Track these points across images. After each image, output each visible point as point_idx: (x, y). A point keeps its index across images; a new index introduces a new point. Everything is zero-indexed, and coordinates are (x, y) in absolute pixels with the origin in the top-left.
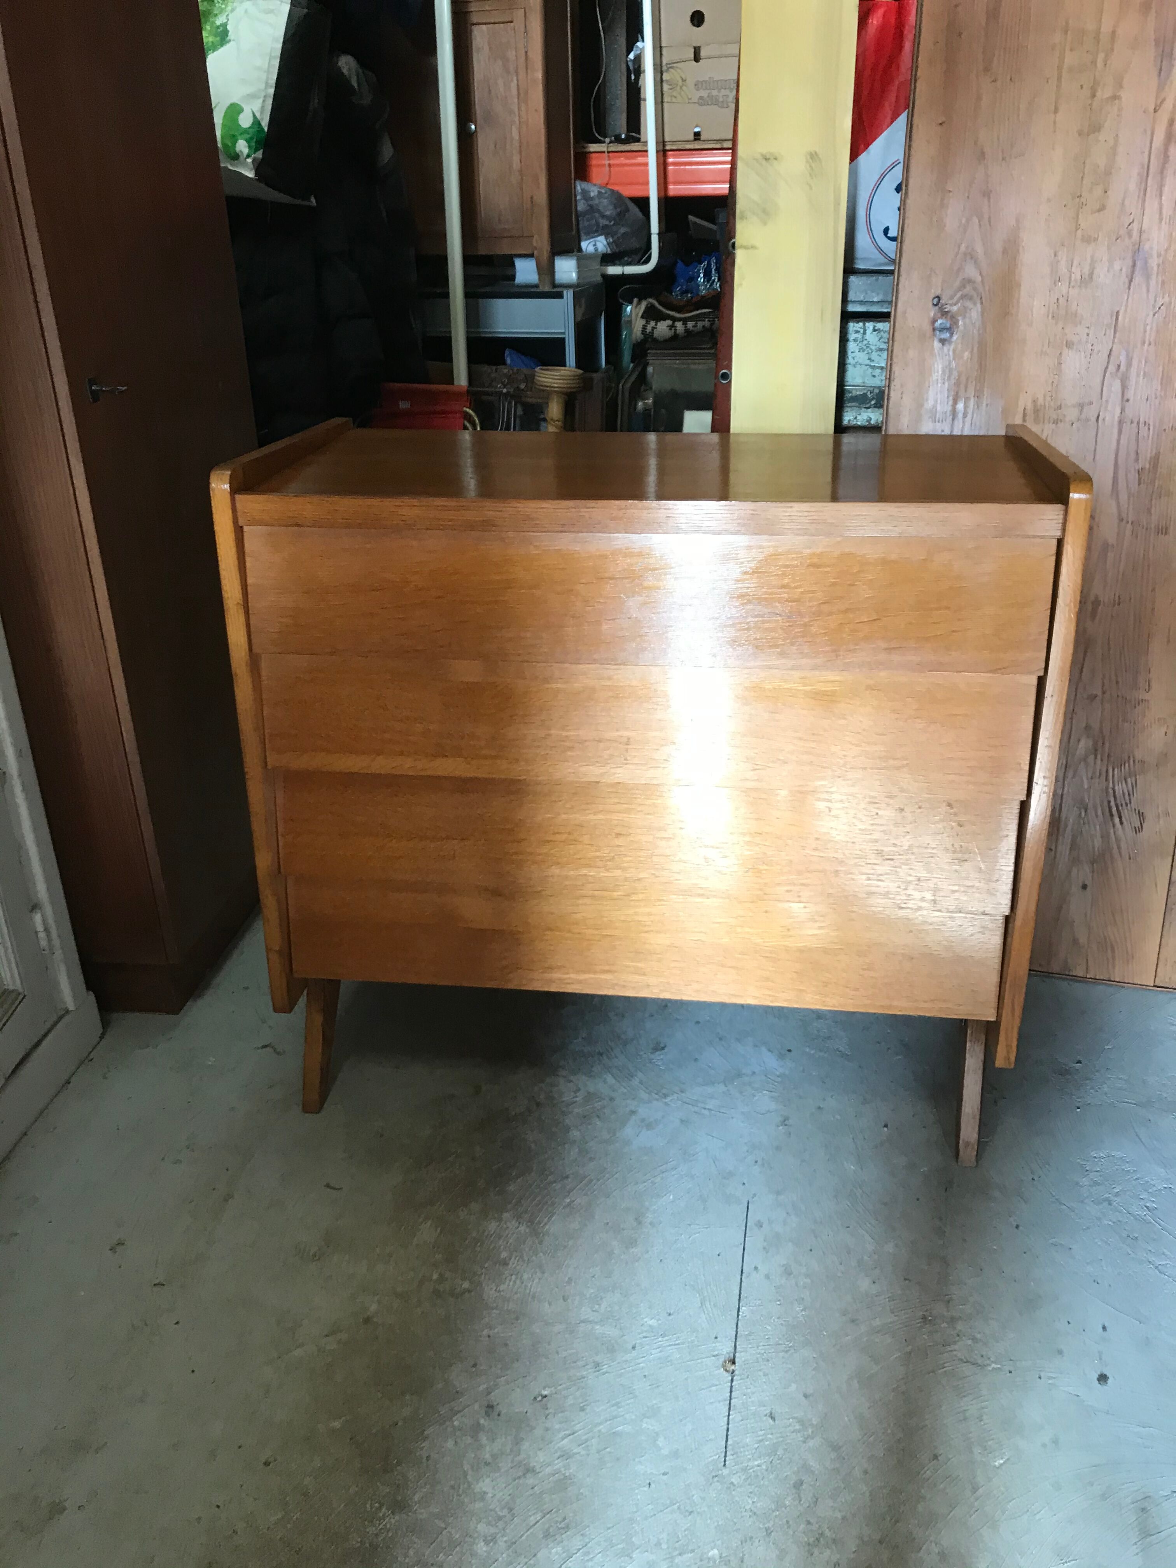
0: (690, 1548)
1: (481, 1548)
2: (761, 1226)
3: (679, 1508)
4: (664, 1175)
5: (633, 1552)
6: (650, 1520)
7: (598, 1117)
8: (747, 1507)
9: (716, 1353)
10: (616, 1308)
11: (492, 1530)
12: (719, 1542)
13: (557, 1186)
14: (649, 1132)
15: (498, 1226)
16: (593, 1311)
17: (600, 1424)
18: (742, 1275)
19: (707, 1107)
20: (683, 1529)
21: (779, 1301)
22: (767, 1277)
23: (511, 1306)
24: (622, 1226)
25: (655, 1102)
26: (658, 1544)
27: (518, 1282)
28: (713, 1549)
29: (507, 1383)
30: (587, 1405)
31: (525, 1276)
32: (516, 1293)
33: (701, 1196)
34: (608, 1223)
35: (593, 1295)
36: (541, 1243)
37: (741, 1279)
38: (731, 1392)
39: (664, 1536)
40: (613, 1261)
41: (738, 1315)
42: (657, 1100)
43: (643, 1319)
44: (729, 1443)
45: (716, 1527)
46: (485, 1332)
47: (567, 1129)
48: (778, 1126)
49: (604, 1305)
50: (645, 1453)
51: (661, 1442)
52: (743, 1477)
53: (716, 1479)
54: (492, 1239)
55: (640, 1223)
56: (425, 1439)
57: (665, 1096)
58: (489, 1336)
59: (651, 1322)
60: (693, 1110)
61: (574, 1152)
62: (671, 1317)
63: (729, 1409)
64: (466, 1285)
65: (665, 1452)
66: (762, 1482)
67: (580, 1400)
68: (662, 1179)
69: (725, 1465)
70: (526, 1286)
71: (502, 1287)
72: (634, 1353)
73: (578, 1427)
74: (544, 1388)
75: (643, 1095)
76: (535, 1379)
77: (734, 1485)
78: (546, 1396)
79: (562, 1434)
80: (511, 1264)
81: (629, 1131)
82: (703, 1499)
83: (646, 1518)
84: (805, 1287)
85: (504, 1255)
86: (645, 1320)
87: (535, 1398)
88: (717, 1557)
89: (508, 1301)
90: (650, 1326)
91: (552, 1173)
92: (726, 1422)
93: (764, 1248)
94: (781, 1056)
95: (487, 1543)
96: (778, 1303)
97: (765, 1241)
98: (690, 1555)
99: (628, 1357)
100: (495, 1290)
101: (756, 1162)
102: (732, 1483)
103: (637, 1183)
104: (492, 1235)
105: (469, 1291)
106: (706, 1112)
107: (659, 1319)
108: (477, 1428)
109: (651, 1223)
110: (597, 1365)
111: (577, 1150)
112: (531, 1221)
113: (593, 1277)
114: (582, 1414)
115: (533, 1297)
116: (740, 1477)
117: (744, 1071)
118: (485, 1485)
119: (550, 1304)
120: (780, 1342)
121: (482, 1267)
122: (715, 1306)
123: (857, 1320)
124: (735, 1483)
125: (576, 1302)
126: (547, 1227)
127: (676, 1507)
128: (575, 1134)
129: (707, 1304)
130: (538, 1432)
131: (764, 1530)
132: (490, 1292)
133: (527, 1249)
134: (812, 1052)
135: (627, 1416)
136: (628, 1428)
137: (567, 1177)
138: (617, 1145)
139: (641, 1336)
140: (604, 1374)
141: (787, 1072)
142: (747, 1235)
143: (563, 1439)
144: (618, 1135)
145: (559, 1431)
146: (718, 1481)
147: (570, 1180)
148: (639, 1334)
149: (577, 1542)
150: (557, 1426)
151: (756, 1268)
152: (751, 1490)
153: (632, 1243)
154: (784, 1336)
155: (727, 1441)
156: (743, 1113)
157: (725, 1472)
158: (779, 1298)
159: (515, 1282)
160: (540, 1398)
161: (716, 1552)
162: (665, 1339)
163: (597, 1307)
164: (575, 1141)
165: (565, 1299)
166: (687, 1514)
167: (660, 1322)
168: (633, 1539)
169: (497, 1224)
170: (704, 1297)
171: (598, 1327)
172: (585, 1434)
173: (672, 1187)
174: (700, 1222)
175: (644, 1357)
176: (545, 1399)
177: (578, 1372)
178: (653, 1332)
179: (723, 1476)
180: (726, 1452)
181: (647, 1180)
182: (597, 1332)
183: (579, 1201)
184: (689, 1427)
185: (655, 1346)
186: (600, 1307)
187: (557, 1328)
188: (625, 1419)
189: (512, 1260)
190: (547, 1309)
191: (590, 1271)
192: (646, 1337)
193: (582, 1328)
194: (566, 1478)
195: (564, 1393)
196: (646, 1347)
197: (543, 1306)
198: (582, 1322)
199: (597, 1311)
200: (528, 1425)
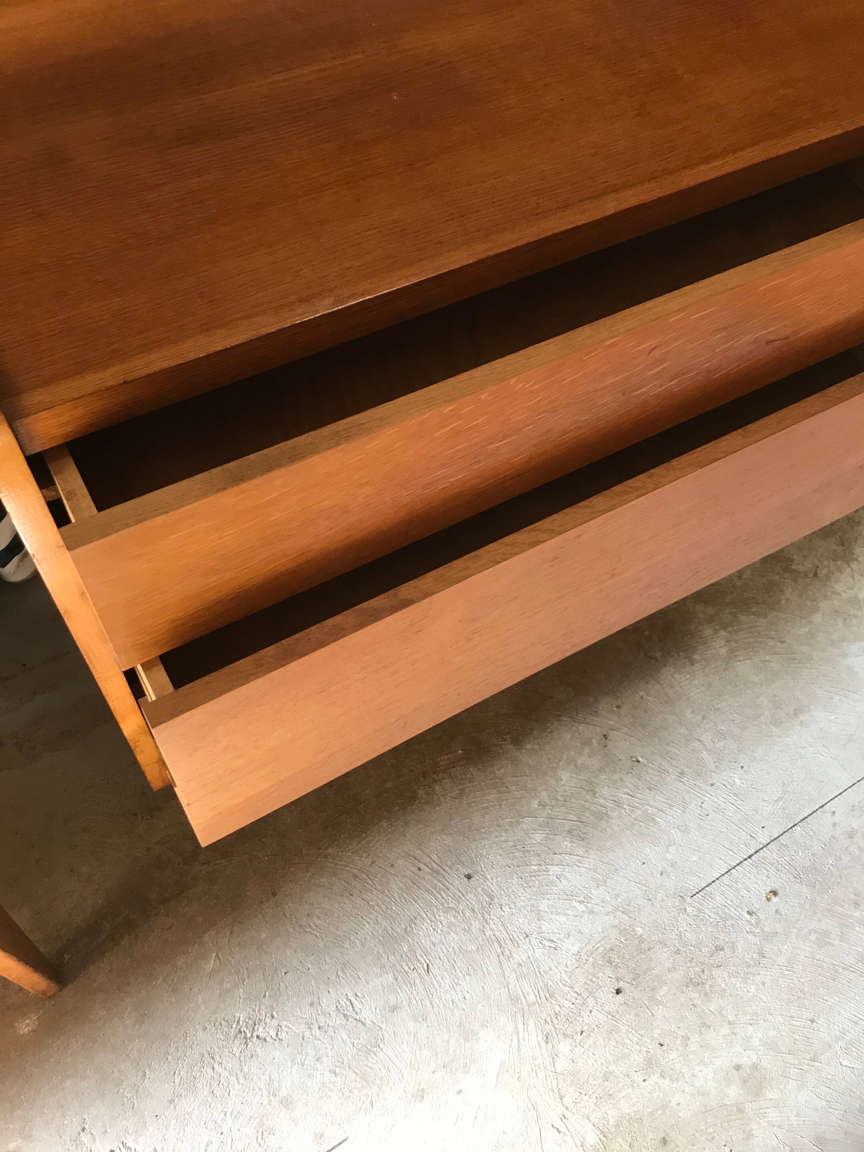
0: (630, 915)
1: (535, 804)
3: (646, 891)
4: (844, 698)
5: (602, 885)
6: (625, 880)
7: (845, 620)
8: (680, 929)
9: (754, 835)
10: (727, 752)
11: (548, 801)
12: (647, 928)
13: (771, 643)
15: (711, 635)
16: (712, 741)
17: (651, 806)
18: (820, 808)
20: (637, 902)
21: (825, 845)
22: (834, 825)
23: (671, 692)
24: (782, 706)
26: (617, 896)
27: (688, 681)
28: (641, 928)
29: (626, 734)
30: (655, 789)
31: (695, 682)
32: (681, 687)
33: (851, 735)
34: (776, 696)
35: (721, 731)
36: (724, 670)
37: (817, 810)
38: (738, 865)
39: (625, 895)
40: (754, 722)
41: (791, 828)
43: (735, 774)
44: (707, 889)
45: (653, 920)
46: (642, 693)
47: (815, 610)
49: (722, 743)
50: (658, 846)
51: (672, 849)
52: (695, 913)
53: (680, 898)
54: (700, 640)
55: (795, 714)
56: (559, 720)
58: (642, 698)
59: (737, 780)
61: (803, 631)
63: (727, 872)
64: (658, 654)
65: (669, 857)
66: (702, 926)
67: (654, 783)
68: (840, 700)
69: (692, 896)
70: (690, 688)
71: (676, 676)
72: (709, 788)
73: (638, 795)
74: (642, 757)
76: (643, 746)
77: (685, 911)
78: (638, 761)
79: (626, 790)
80: (695, 665)
82: (663, 900)
83: (625, 877)
84: (850, 854)
85: (697, 657)
86: (735, 776)
87: (632, 757)
88: (639, 934)
89: (672, 687)
90: (734, 782)
91: (776, 631)
92: (717, 877)
93: (853, 806)
95: (540, 804)
96: (823, 846)
97: (859, 802)
98: (627, 918)
99: (703, 786)
100: (671, 674)
102: (686, 909)
103: (820, 688)
105: (657, 660)
107: (743, 783)
108: (588, 742)
109: (802, 722)
110: (682, 773)
111: (807, 630)
112: (733, 650)
113: (733, 720)
114: (648, 791)
115: (688, 699)
116: (693, 910)
118: (565, 776)
119: (692, 712)
120: (798, 869)
122: (784, 809)
123: (859, 905)
124: (688, 911)
125: (707, 727)
126: (739, 663)
127: (645, 888)
128: (818, 618)
129: (781, 803)
130: (616, 777)
131: (676, 948)
133: (713, 666)
135: (669, 817)
136: (663, 824)
137: (783, 642)
138: (837, 651)
139: (723, 782)
140: (681, 782)
142: (852, 788)
143: (625, 793)
144: (844, 644)
145: (627, 787)
146: (680, 900)
147: (783, 645)
148: (723, 780)
149: (580, 851)
150: (628, 784)
151: (834, 813)
152: (691, 923)
153: (777, 722)
154: (804, 867)
155: (707, 886)
157: (689, 900)
158: (827, 844)
159: (687, 679)
160: (634, 759)
161: (641, 930)
162: (734, 797)
163: (717, 740)
164: (811, 623)
165: (704, 718)
166: (647, 898)
167: (742, 785)
168: (608, 880)
169: (712, 633)
170: (783, 797)
171: (705, 752)
172: (638, 803)
173: (840, 711)
174: (832, 751)
175: (712, 795)
176: (636, 763)
177: (668, 766)
178: (732, 787)
179: (685, 901)
180: (700, 891)
181: (829, 692)
182: (702, 755)
183: (774, 665)
184: (695, 858)
185: (724, 796)
186: (718, 742)
187: (683, 730)
188: (666, 818)
189: (698, 664)
190: (688, 714)
191: (735, 715)
192: (725, 786)
193: (696, 744)
194: (606, 814)
195: (650, 770)
196: (719, 792)
197: (688, 710)
198: (700, 741)
199: (714, 743)
200: (614, 767)
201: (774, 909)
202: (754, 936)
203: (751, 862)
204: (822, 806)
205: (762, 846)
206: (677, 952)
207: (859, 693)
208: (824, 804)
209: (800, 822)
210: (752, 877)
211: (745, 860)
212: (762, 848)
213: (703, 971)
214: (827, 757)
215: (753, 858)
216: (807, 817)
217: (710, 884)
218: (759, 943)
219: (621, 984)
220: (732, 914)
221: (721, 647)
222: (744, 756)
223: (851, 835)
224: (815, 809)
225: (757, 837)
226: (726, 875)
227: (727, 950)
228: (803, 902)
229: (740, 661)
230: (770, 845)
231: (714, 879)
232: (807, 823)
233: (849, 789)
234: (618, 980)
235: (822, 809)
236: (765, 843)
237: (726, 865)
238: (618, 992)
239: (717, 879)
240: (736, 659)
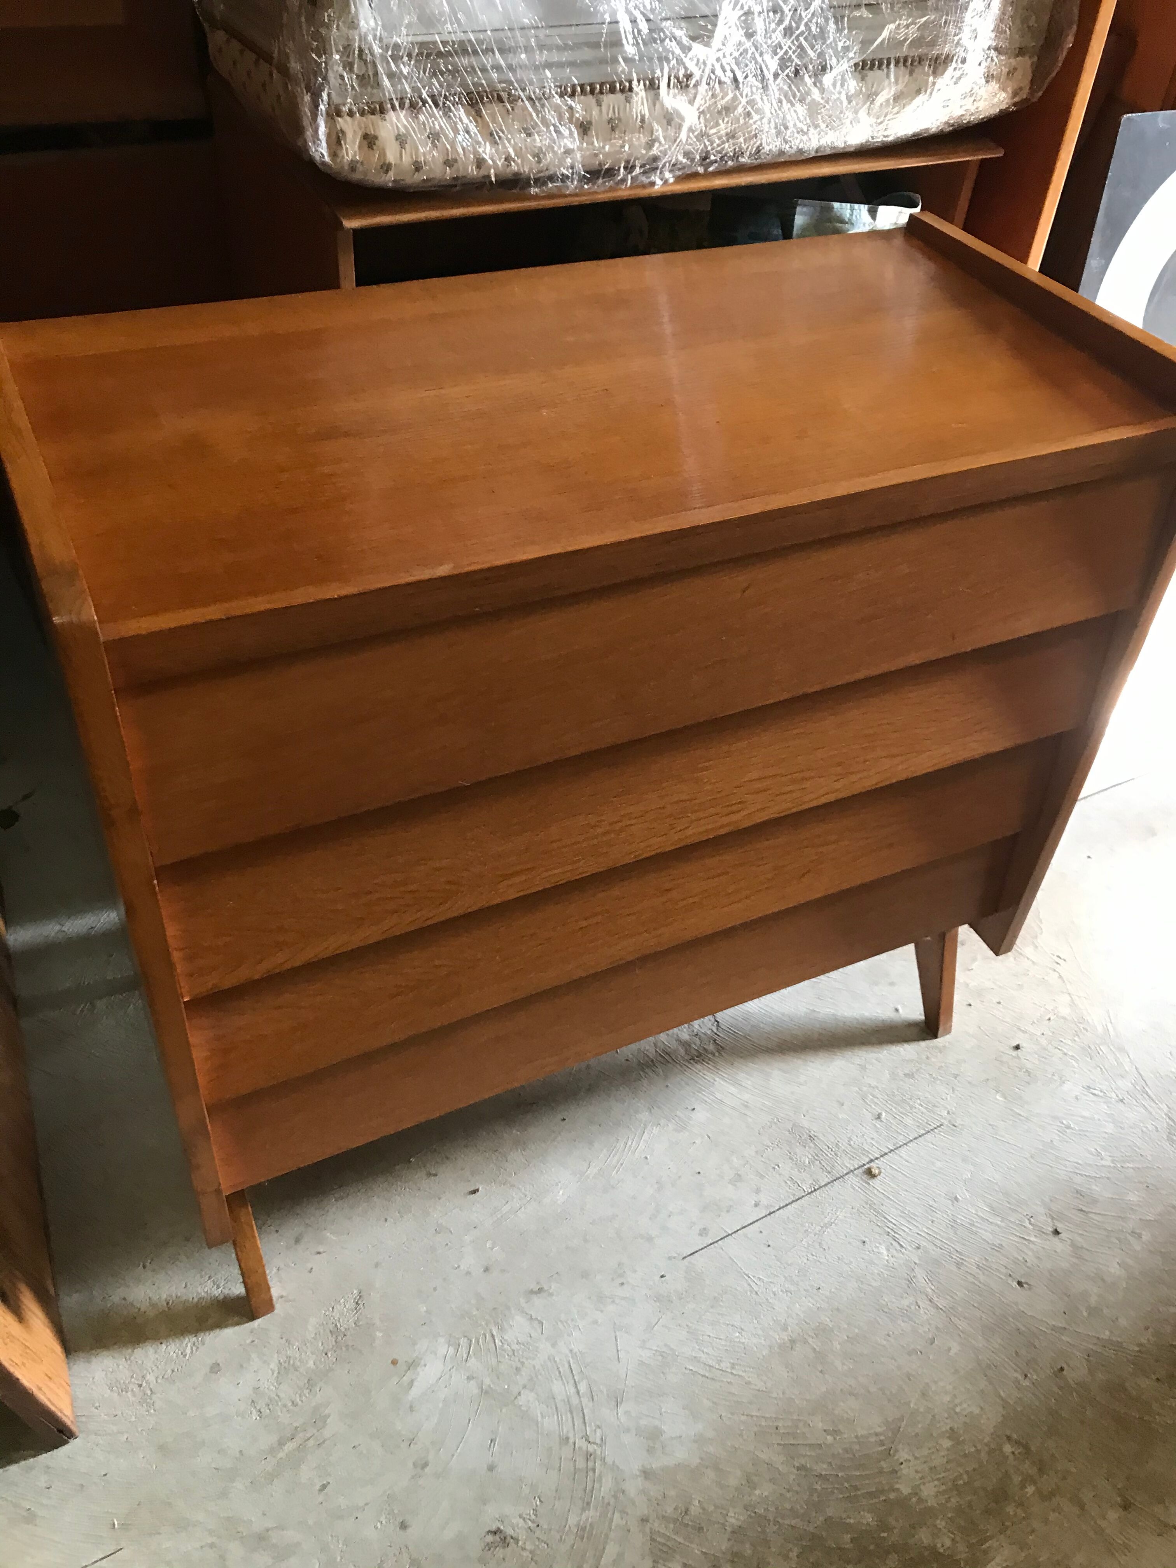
1: (1146, 1236)
2: (705, 1229)
4: (714, 1364)
7: (687, 1511)
11: (1129, 1237)
12: (991, 1099)
13: (822, 1468)
14: (664, 1428)
15: (924, 1484)
16: (919, 1307)
17: (997, 1225)
18: (774, 1212)
19: (573, 1390)
21: (774, 1168)
22: (758, 1191)
25: (609, 1460)
28: (997, 1101)
31: (947, 1398)
33: (712, 1307)
35: (906, 1320)
36: (902, 1419)
37: (778, 1210)
38: (886, 1154)
39: (1019, 1133)
40: (856, 1331)
42: (603, 1459)
43: (887, 1261)
45: (984, 1107)
46: (1026, 1383)
47: (738, 1533)
48: (551, 1295)
49: (905, 1303)
51: (968, 1174)
52: (937, 1110)
54: (943, 1475)
55: (793, 1341)
56: (1140, 1345)
57: (588, 1456)
58: (1026, 1376)
59: (885, 1252)
60: (591, 1404)
61: (765, 1490)
62: (866, 1240)
63: (900, 1147)
64: (1008, 1449)
65: (971, 1168)
66: (929, 1098)
67: (997, 1253)
68: (720, 1362)
69: (941, 1125)
71: (977, 1411)
72: (924, 1243)
73: (1016, 1239)
74: (1016, 1289)
75: (606, 1487)
76: (1016, 1304)
78: (1020, 1283)
79: (1031, 1246)
81: (681, 1454)
82: (975, 1125)
83: (1021, 1150)
84: (744, 1157)
85: (947, 1443)
86: (887, 1258)
87: (1030, 1289)
89: (982, 1391)
90: (888, 1250)
91: (812, 1491)
92: (911, 1143)
93: (728, 1211)
94: (412, 1365)
95: (1140, 1236)
96: (777, 1167)
98: (1015, 1110)
101: (622, 1284)
102: (948, 1114)
103: (748, 1383)
104: (938, 1479)
105: (1009, 1438)
106: (583, 1387)
107: (876, 1247)
108: (1094, 1312)
109: (786, 1329)
110: (960, 1264)
111: (757, 1492)
112: (888, 1453)
113: (888, 1336)
114: (1004, 1244)
115: (956, 1373)
116: (939, 1112)
117: (476, 1391)
118: (1114, 1269)
119: (950, 1349)
120: (813, 1145)
121: (978, 1451)
122: (823, 1213)
123: (743, 1105)
124: (946, 1112)
125: (925, 1330)
126: (879, 1430)
127: (997, 1137)
128: (735, 1517)
129: (826, 1220)
130: (1047, 1265)
131: (956, 1080)
132: (991, 1419)
133: (920, 1426)
134: (379, 1334)
135: (973, 1211)
136: (981, 1204)
138: (711, 1449)
139: (903, 1250)
140: (961, 1254)
141: (441, 1340)
142: (725, 1235)
143: (1033, 1243)
145: (1032, 1250)
146: (956, 1123)
147: (803, 1462)
148: (902, 1254)
149: (1078, 1179)
150: (1030, 1253)
151: (756, 1205)
153: (822, 1331)
154: (805, 1146)
155: (923, 1135)
156: (554, 1345)
157: (946, 1123)
158: (772, 1170)
159: (961, 1404)
161: (998, 1097)
162: (889, 1230)
163: (913, 1307)
164: (746, 1508)
165: (932, 1341)
167: (877, 1245)
170: (822, 1227)
171: (929, 1290)
172: (1015, 1229)
173: (723, 1343)
174: (746, 1285)
175: (918, 1234)
176: (1023, 1281)
177: (978, 1274)
178: (892, 1244)
179: (950, 1122)
180: (932, 1130)
181: (735, 1375)
182: (933, 1288)
183: (820, 1424)
184: (938, 1164)
185: (900, 1232)
186: (911, 1304)
187: (962, 1324)
188: (976, 1210)
189: (944, 1429)
190: (955, 1348)
191: (885, 1343)
192: (901, 1246)
193: (941, 1303)
194: (1053, 1218)
195: (1004, 1270)
196: (909, 1238)
197: (956, 1354)
198: (937, 1307)
199: (917, 1303)
200: (1051, 1275)
201: (844, 1107)
202: (870, 1084)
203: (870, 1156)
204: (769, 1214)
205: (855, 1172)
206: (956, 1076)
207: (687, 1372)
208: (769, 1217)
209: (803, 1196)
210: (869, 1140)
211: (877, 1158)
212: (855, 1169)
213: (928, 1058)
214: (754, 1276)
215: (867, 1160)
216: (793, 1201)
217: (920, 1136)
218: (865, 1077)
219: (1014, 1053)
220: (894, 1105)
221: (907, 1461)
222: (874, 1284)
223: (738, 1178)
224: (781, 1211)
225: (861, 1182)
226: (901, 1144)
227: (901, 1074)
228: (810, 1112)
229: (877, 1434)
230: (845, 1172)
231: (915, 1141)
232: (794, 1195)
233: (730, 1232)
234: (1018, 1057)
235: (772, 1210)
236: (851, 1175)
237: (901, 1154)
238: (1017, 1047)
239: (912, 1141)
240: (882, 1438)
